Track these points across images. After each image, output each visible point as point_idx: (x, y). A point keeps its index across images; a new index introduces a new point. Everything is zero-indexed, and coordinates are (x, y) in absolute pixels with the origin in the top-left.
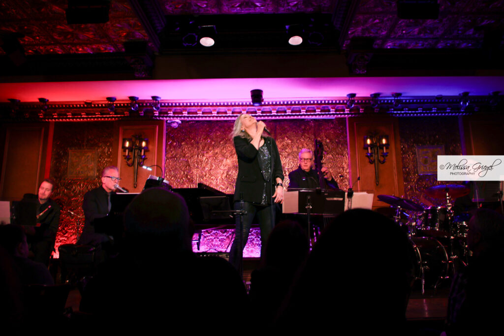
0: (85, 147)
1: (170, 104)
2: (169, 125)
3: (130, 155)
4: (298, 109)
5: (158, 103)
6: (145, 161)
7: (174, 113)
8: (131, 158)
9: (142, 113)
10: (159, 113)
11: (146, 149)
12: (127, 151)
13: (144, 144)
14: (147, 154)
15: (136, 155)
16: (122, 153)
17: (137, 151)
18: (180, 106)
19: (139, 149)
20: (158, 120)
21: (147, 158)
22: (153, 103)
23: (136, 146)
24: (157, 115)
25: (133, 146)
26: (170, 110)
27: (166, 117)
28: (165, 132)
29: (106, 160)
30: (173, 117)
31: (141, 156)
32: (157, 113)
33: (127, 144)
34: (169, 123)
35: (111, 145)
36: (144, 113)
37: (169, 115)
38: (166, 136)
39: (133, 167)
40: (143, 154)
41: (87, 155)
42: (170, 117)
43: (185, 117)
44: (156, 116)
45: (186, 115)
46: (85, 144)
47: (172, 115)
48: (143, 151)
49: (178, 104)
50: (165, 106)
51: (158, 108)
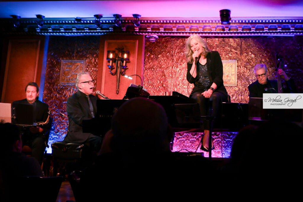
0: (75, 58)
1: (149, 21)
2: (148, 39)
3: (113, 65)
4: (261, 27)
5: (139, 20)
6: (126, 71)
7: (152, 29)
8: (114, 68)
9: (124, 29)
10: (140, 29)
11: (128, 60)
12: (111, 61)
13: (125, 56)
14: (128, 64)
15: (119, 65)
16: (106, 63)
17: (119, 62)
18: (157, 23)
19: (121, 61)
20: (138, 35)
21: (128, 69)
22: (134, 20)
23: (119, 57)
24: (138, 30)
25: (116, 58)
26: (149, 26)
27: (145, 32)
28: (144, 45)
29: (93, 69)
30: (151, 33)
31: (122, 66)
32: (137, 29)
33: (111, 56)
34: (147, 38)
35: (97, 56)
36: (127, 29)
37: (148, 31)
38: (145, 49)
39: (115, 76)
40: (124, 64)
41: (77, 64)
42: (149, 32)
43: (161, 33)
44: (136, 32)
45: (163, 31)
46: (74, 55)
47: (150, 31)
48: (125, 62)
49: (155, 22)
50: (144, 23)
51: (138, 25)
